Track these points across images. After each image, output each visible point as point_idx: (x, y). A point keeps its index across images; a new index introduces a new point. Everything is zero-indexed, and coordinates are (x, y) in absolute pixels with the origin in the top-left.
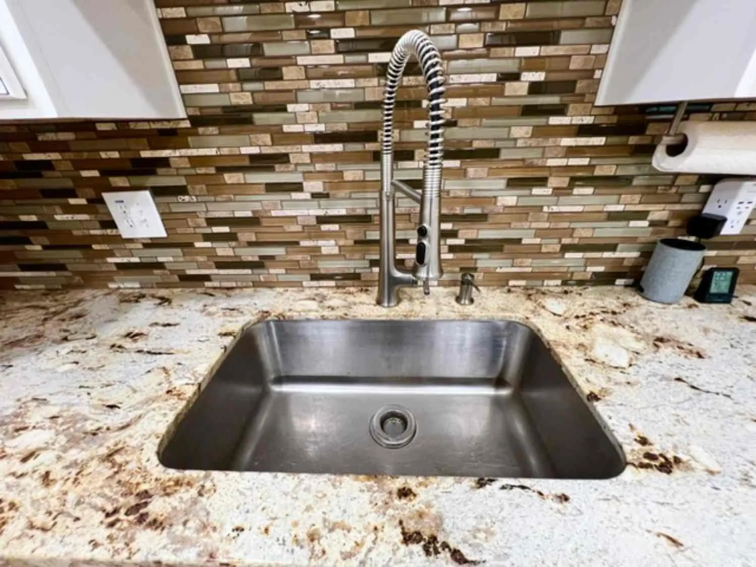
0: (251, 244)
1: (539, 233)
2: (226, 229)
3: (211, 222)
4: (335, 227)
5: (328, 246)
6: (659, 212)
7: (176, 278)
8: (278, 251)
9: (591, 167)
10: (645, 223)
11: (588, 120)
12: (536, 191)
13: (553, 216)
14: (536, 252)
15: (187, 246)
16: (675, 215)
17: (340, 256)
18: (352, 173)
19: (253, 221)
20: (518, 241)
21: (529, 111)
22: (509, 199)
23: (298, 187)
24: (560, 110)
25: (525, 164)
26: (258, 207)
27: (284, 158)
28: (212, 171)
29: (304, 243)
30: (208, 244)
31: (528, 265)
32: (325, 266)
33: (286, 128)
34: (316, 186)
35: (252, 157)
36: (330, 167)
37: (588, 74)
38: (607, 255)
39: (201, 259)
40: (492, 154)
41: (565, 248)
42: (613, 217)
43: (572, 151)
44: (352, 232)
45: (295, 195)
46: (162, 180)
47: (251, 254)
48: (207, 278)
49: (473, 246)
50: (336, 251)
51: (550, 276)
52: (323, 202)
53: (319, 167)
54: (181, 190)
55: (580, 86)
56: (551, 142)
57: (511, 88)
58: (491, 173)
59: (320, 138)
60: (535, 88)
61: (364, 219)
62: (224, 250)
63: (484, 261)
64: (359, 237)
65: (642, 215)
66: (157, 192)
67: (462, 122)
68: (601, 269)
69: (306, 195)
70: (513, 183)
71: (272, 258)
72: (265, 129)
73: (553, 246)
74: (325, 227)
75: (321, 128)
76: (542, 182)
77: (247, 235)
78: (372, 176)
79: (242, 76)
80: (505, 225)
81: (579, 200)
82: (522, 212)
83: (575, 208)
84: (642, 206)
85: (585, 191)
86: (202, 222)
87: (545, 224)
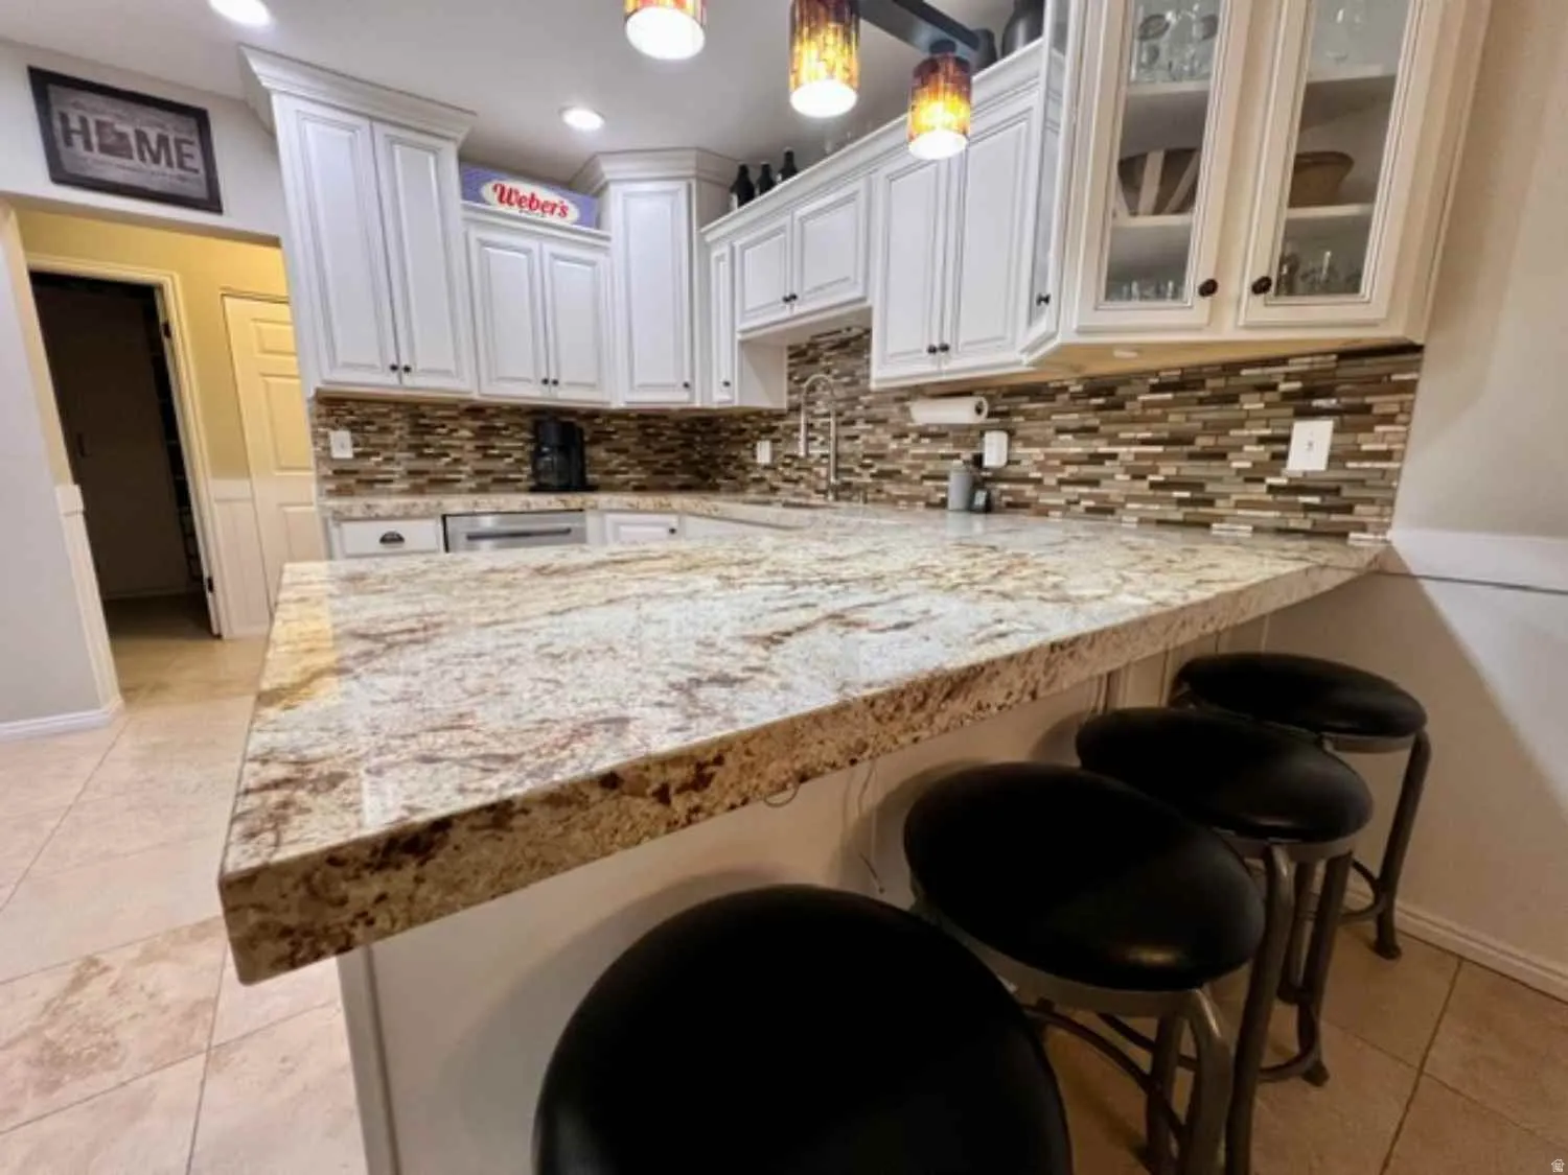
0: (797, 469)
1: (911, 467)
2: (789, 461)
3: (786, 457)
6: (966, 454)
7: (768, 488)
8: (804, 474)
10: (959, 463)
12: (905, 441)
13: (915, 457)
14: (907, 480)
15: (775, 469)
19: (798, 457)
20: (899, 472)
22: (893, 446)
23: (816, 439)
25: (898, 425)
27: (812, 425)
28: (790, 431)
29: (815, 469)
30: (783, 469)
31: (906, 490)
34: (822, 438)
39: (779, 476)
40: (883, 422)
41: (925, 478)
42: (944, 457)
45: (814, 444)
46: (776, 435)
47: (795, 475)
48: (779, 488)
49: (882, 474)
51: (921, 498)
52: (824, 447)
53: (824, 429)
54: (780, 441)
58: (886, 432)
59: (825, 415)
62: (787, 472)
63: (887, 485)
65: (957, 456)
66: (772, 441)
67: (873, 406)
68: (939, 496)
69: (818, 443)
70: (895, 437)
71: (802, 478)
72: (808, 412)
73: (916, 477)
75: (825, 411)
76: (906, 436)
77: (796, 464)
80: (892, 462)
81: (925, 445)
82: (900, 453)
83: (922, 451)
84: (956, 451)
85: (926, 441)
86: (782, 456)
87: (911, 461)
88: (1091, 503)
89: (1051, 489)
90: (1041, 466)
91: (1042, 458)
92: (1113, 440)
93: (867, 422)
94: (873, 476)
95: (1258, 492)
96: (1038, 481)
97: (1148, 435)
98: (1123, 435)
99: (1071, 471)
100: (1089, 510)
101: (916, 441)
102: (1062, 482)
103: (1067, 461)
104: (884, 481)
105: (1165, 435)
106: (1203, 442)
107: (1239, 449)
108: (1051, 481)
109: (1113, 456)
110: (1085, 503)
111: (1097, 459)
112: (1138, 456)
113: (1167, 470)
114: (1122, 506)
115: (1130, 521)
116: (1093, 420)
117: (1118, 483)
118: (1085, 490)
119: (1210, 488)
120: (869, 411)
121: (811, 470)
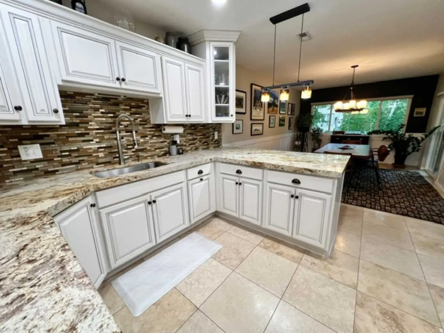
0: (76, 157)
1: (150, 146)
2: (67, 153)
3: (62, 152)
4: (103, 150)
5: (101, 155)
6: (168, 141)
7: (43, 173)
8: (85, 158)
9: (154, 134)
10: (166, 143)
11: (151, 126)
12: (147, 138)
13: (151, 143)
14: (150, 151)
15: (50, 160)
16: (170, 141)
17: (105, 157)
18: (106, 137)
19: (78, 150)
20: (146, 149)
21: (141, 125)
22: (142, 140)
23: (92, 141)
24: (146, 124)
25: (143, 133)
26: (79, 146)
27: (88, 134)
28: (65, 137)
29: (94, 155)
30: (60, 159)
31: (149, 154)
32: (100, 161)
33: (89, 127)
34: (98, 140)
35: (78, 134)
36: (101, 135)
37: (148, 119)
38: (163, 149)
39: (55, 164)
41: (156, 149)
42: (161, 142)
43: (150, 131)
44: (108, 150)
45: (91, 142)
47: (75, 160)
48: (57, 171)
49: (138, 151)
50: (103, 156)
51: (155, 155)
52: (99, 144)
53: (98, 135)
54: (53, 143)
55: (148, 121)
56: (146, 129)
57: (136, 121)
59: (98, 129)
60: (140, 121)
61: (110, 147)
62: (65, 160)
63: (141, 154)
64: (109, 151)
65: (165, 142)
66: (41, 144)
67: (129, 126)
68: (163, 153)
69: (94, 142)
70: (142, 137)
71: (83, 160)
72: (82, 127)
73: (153, 149)
74: (100, 150)
75: (98, 127)
76: (147, 137)
77: (74, 155)
79: (77, 117)
80: (143, 146)
81: (155, 139)
82: (145, 143)
83: (154, 141)
84: (165, 140)
85: (155, 138)
86: (59, 152)
87: (150, 145)
89: (187, 146)
90: (185, 142)
91: (185, 140)
92: (197, 135)
93: (126, 132)
94: (133, 152)
95: (213, 142)
96: (185, 145)
97: (200, 134)
98: (198, 134)
99: (191, 142)
100: (195, 149)
101: (151, 138)
102: (190, 145)
103: (190, 140)
104: (139, 153)
105: (203, 134)
106: (207, 135)
107: (210, 136)
108: (187, 145)
109: (196, 139)
110: (194, 148)
111: (194, 139)
112: (200, 138)
113: (204, 140)
114: (199, 147)
115: (200, 149)
116: (193, 132)
117: (198, 144)
118: (193, 145)
119: (209, 142)
120: (127, 128)
121: (91, 155)
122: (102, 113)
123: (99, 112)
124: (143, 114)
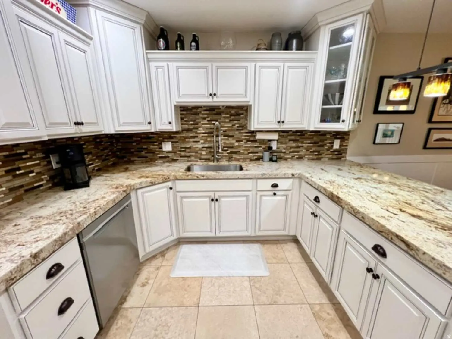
0: (189, 152)
2: (184, 149)
3: (182, 148)
4: (205, 149)
5: (204, 153)
6: (263, 146)
7: (171, 160)
8: (193, 154)
9: (249, 138)
10: (261, 148)
11: (247, 131)
12: (241, 143)
13: (245, 147)
14: (243, 154)
15: (175, 153)
16: (266, 147)
17: (206, 155)
18: (209, 139)
19: (190, 148)
20: (239, 152)
21: (237, 130)
22: (237, 144)
23: (199, 142)
24: (242, 130)
25: (238, 138)
26: (191, 145)
27: (197, 137)
28: (184, 138)
29: (199, 152)
30: (180, 152)
31: (242, 157)
32: (203, 157)
33: (198, 132)
34: (202, 141)
35: (191, 136)
36: (205, 138)
37: (245, 125)
38: (257, 154)
39: (178, 155)
40: (232, 136)
41: (249, 153)
42: (256, 147)
43: (246, 136)
44: (209, 150)
45: (198, 143)
46: (174, 140)
47: (188, 154)
48: (178, 160)
49: (232, 153)
50: (205, 154)
51: (248, 159)
52: (204, 144)
53: (203, 138)
54: (177, 142)
55: (245, 126)
56: (242, 134)
57: (234, 127)
58: (233, 139)
59: (203, 133)
60: (238, 127)
61: (210, 148)
62: (183, 154)
63: (234, 156)
64: (210, 151)
65: (261, 147)
66: (172, 142)
67: (227, 131)
68: (256, 157)
69: (200, 143)
70: (237, 141)
71: (192, 155)
72: (194, 132)
73: (246, 152)
74: (203, 149)
75: (204, 132)
76: (242, 141)
77: (188, 150)
78: (212, 140)
79: (191, 124)
80: (237, 149)
81: (249, 144)
82: (239, 146)
83: (249, 145)
84: (260, 145)
85: (250, 143)
86: (179, 148)
87: (244, 149)
88: (297, 156)
89: (287, 154)
90: (285, 149)
91: (285, 147)
92: (302, 143)
93: (225, 136)
94: (228, 153)
95: (329, 152)
96: (284, 153)
97: (309, 142)
98: (304, 142)
99: (292, 150)
100: (297, 158)
101: (245, 143)
102: (290, 152)
103: (292, 147)
104: (233, 155)
105: (313, 142)
106: (320, 143)
107: (326, 145)
108: (288, 152)
109: (302, 146)
110: (296, 157)
111: (298, 147)
112: (308, 146)
113: (313, 149)
114: (304, 156)
115: (307, 159)
116: (298, 138)
117: (303, 152)
118: (296, 154)
119: (321, 152)
120: (225, 133)
121: (197, 152)
122: (208, 121)
123: (206, 120)
124: (241, 120)
